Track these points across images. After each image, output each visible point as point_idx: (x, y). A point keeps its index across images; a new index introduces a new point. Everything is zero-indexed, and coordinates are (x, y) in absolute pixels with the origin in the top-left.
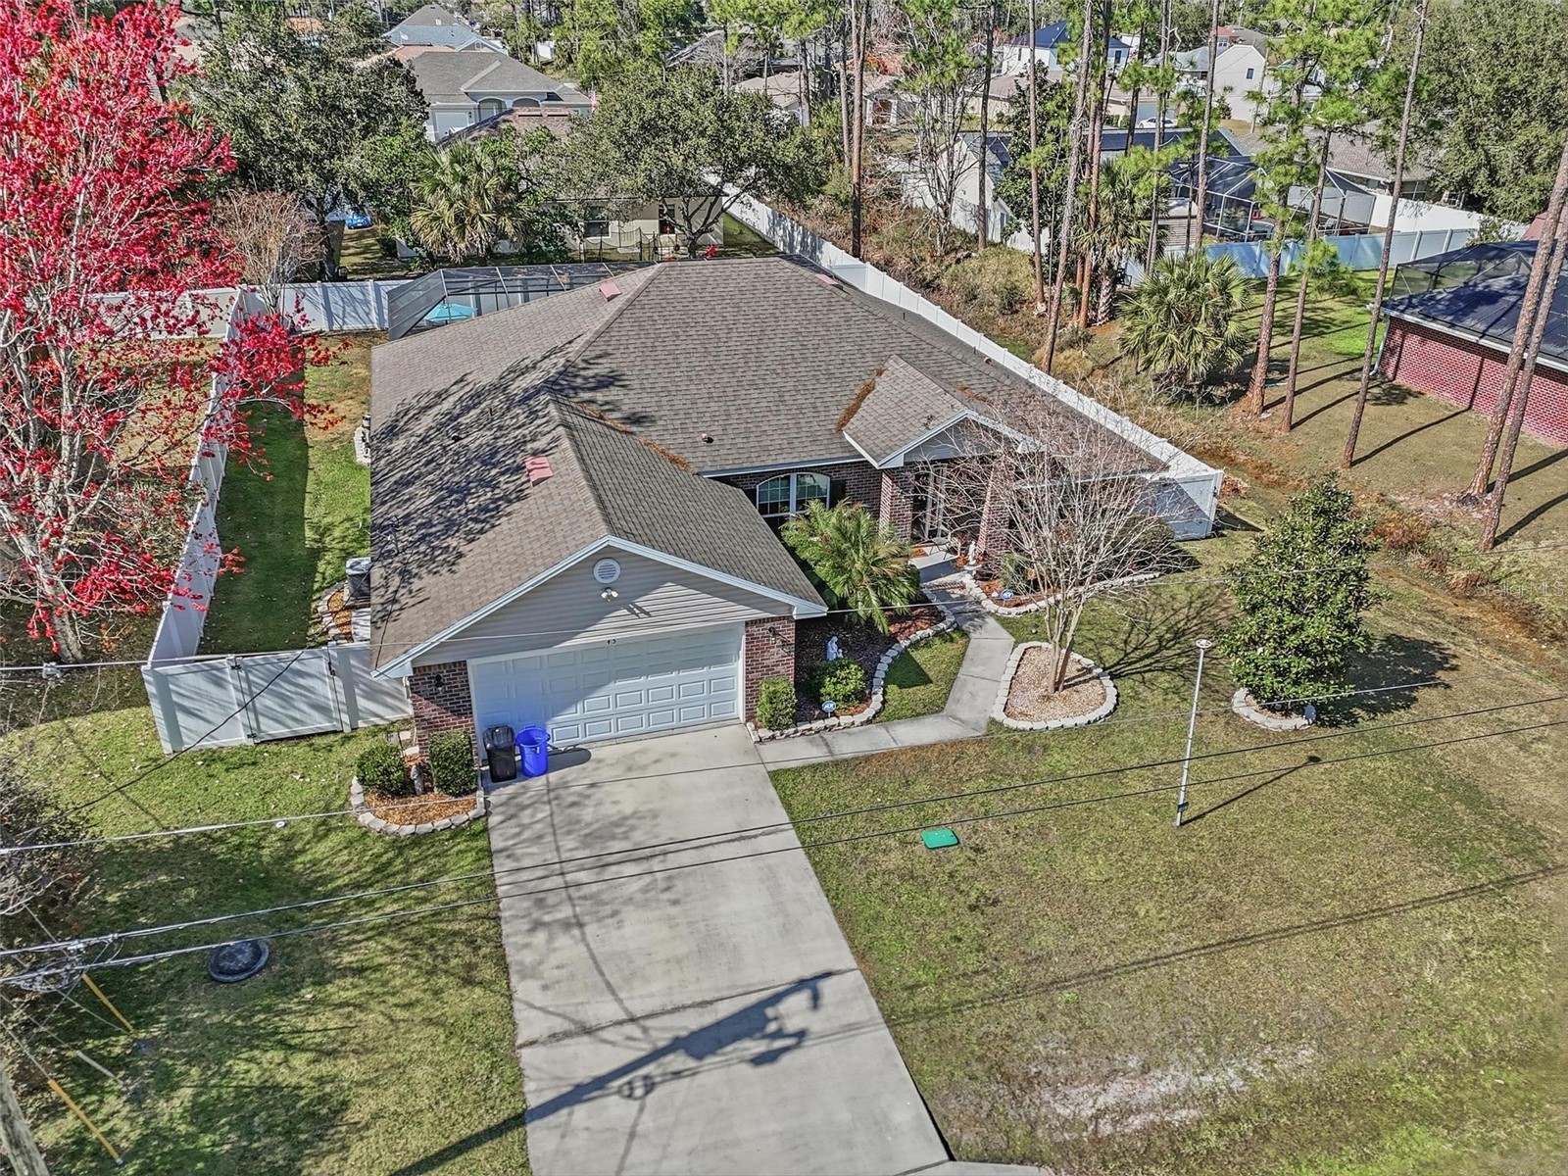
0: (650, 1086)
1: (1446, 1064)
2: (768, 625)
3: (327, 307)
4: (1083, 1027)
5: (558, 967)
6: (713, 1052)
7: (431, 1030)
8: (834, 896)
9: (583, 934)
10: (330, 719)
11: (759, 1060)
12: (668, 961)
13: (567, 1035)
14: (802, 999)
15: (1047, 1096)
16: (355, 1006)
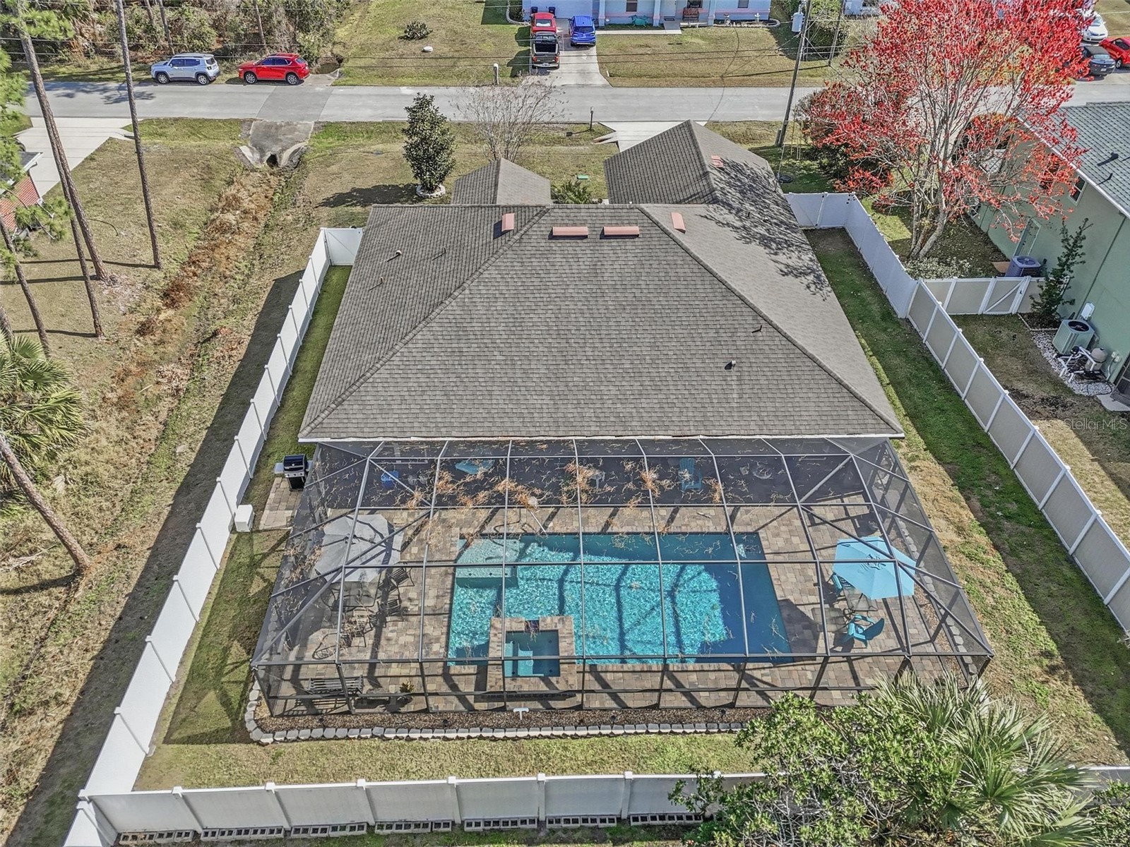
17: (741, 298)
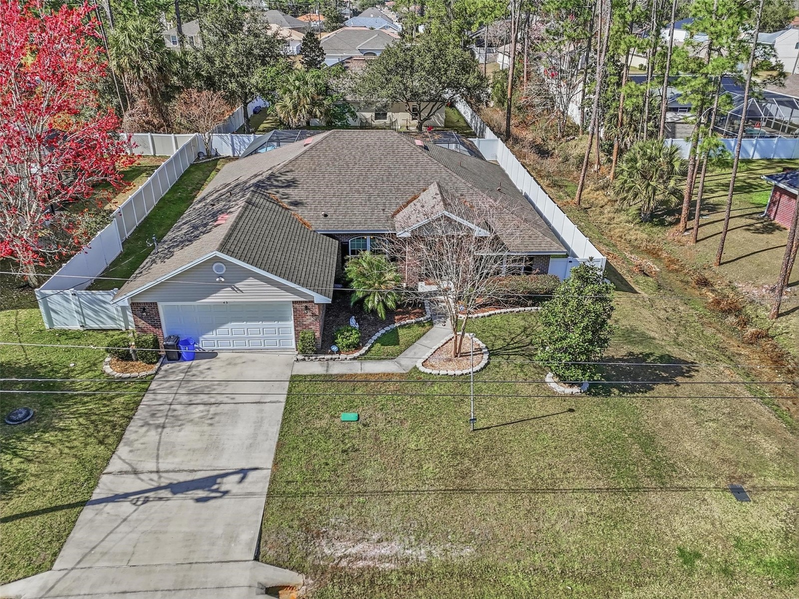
0: (146, 501)
1: (543, 573)
2: (304, 304)
3: (233, 145)
4: (360, 514)
5: (142, 444)
6: (182, 492)
7: (74, 460)
8: (282, 434)
9: (162, 432)
10: (116, 324)
11: (198, 500)
12: (189, 450)
13: (126, 473)
14: (237, 477)
15: (324, 543)
16: (51, 444)
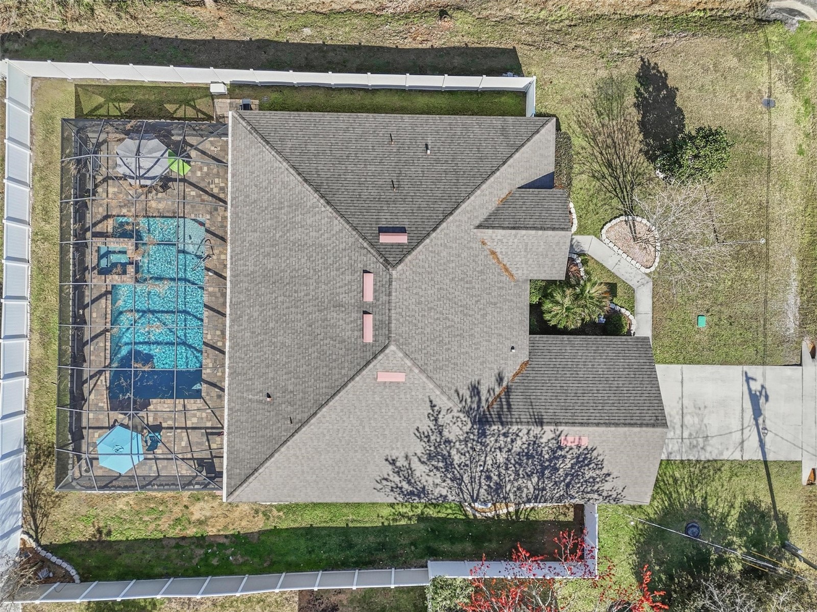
0: (765, 429)
5: (721, 445)
6: (760, 411)
9: (710, 437)
11: (767, 400)
12: (725, 417)
13: (742, 448)
14: (752, 383)
15: (788, 333)
17: (315, 414)
